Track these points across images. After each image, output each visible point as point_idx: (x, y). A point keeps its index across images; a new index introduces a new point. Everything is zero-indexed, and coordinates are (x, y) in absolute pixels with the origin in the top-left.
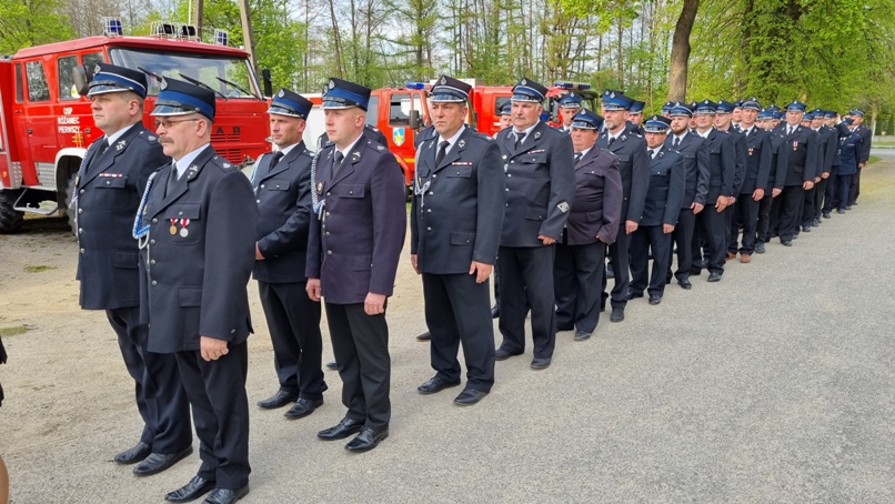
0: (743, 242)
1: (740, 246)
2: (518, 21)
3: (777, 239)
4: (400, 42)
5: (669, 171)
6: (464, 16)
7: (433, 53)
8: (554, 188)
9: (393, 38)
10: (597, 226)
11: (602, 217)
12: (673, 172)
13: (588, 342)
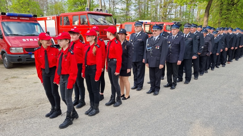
0: (228, 59)
1: (227, 60)
2: (154, 4)
3: (235, 59)
4: (122, 10)
5: (218, 42)
6: (139, 3)
7: (130, 12)
8: (200, 44)
9: (120, 9)
10: (206, 53)
11: (207, 51)
12: (219, 42)
13: (203, 76)
